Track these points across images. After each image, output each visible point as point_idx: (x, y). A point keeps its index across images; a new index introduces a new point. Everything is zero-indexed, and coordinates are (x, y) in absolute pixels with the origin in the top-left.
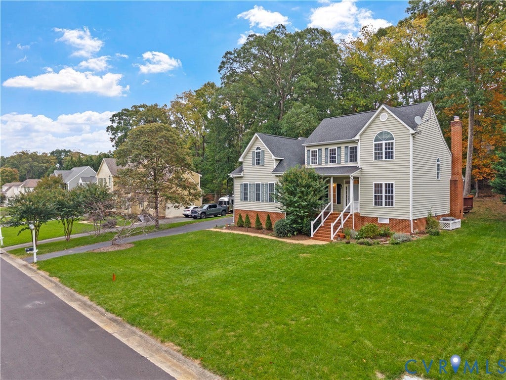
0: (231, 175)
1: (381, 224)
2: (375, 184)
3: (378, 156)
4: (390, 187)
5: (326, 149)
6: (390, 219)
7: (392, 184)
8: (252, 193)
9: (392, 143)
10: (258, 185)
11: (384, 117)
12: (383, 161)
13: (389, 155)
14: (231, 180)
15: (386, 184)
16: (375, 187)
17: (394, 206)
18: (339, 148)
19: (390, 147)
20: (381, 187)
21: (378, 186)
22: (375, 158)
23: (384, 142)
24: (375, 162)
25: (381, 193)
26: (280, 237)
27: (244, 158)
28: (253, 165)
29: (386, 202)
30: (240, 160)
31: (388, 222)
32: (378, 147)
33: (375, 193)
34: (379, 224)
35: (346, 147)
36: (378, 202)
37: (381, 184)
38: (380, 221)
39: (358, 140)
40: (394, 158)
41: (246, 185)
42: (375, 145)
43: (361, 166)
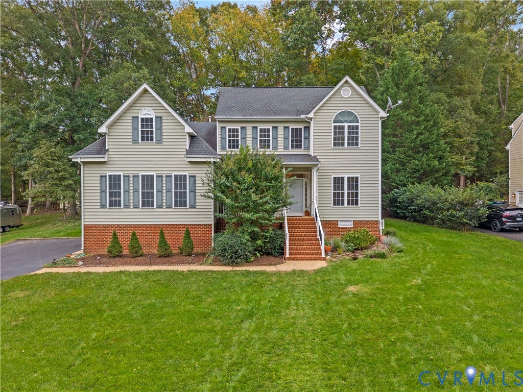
0: (77, 158)
1: (343, 228)
2: (335, 178)
3: (338, 142)
4: (354, 181)
5: (253, 127)
6: (354, 221)
7: (357, 178)
8: (131, 192)
9: (357, 127)
10: (148, 179)
11: (346, 92)
12: (345, 149)
13: (353, 142)
14: (75, 165)
15: (349, 178)
16: (335, 182)
17: (359, 205)
18: (275, 128)
19: (354, 130)
20: (343, 182)
21: (338, 181)
22: (335, 145)
23: (346, 125)
24: (333, 149)
25: (343, 189)
26: (238, 264)
27: (110, 127)
28: (135, 141)
29: (349, 201)
30: (102, 129)
31: (351, 225)
32: (339, 130)
33: (335, 189)
34: (339, 228)
35: (286, 128)
36: (338, 201)
37: (343, 178)
38: (340, 225)
39: (311, 119)
40: (359, 146)
41: (115, 179)
42: (335, 127)
43: (315, 154)
